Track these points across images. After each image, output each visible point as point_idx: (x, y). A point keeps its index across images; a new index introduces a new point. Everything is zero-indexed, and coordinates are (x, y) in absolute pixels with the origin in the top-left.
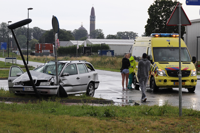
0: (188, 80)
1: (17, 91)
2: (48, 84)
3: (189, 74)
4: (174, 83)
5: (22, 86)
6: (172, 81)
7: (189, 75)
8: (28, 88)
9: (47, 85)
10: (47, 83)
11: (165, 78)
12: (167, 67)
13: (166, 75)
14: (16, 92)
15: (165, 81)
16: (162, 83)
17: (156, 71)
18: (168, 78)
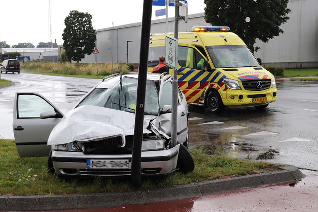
0: (269, 94)
1: (65, 170)
2: (159, 144)
3: (269, 84)
4: (253, 100)
5: (81, 155)
6: (249, 96)
7: (270, 86)
8: (103, 161)
9: (157, 148)
10: (156, 141)
11: (240, 93)
12: (240, 76)
13: (240, 87)
14: (62, 172)
15: (241, 97)
16: (236, 101)
17: (223, 82)
18: (244, 93)
